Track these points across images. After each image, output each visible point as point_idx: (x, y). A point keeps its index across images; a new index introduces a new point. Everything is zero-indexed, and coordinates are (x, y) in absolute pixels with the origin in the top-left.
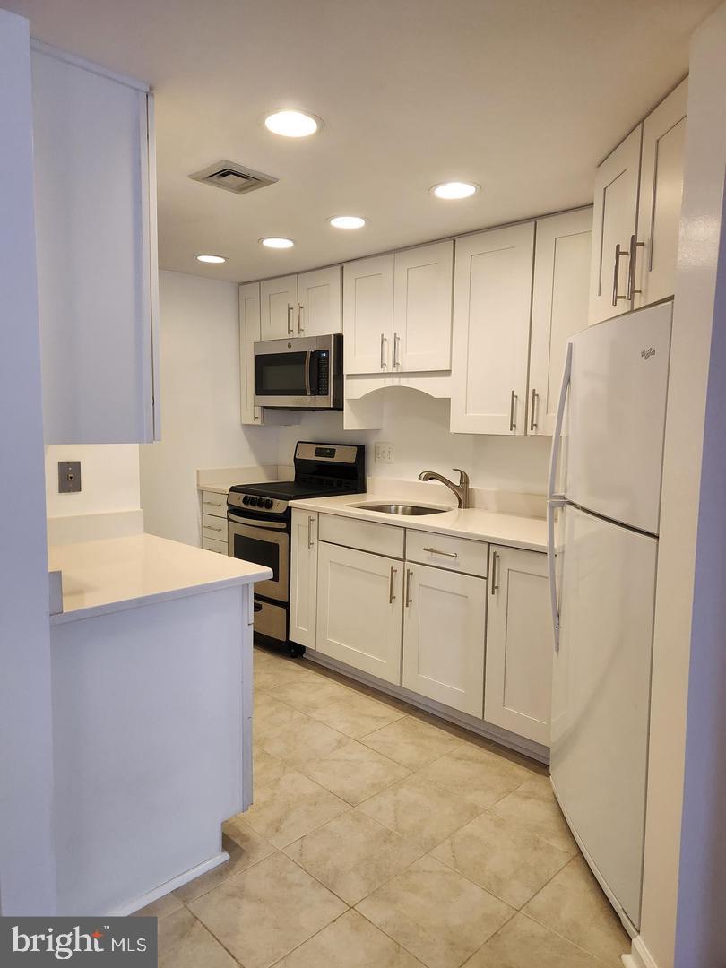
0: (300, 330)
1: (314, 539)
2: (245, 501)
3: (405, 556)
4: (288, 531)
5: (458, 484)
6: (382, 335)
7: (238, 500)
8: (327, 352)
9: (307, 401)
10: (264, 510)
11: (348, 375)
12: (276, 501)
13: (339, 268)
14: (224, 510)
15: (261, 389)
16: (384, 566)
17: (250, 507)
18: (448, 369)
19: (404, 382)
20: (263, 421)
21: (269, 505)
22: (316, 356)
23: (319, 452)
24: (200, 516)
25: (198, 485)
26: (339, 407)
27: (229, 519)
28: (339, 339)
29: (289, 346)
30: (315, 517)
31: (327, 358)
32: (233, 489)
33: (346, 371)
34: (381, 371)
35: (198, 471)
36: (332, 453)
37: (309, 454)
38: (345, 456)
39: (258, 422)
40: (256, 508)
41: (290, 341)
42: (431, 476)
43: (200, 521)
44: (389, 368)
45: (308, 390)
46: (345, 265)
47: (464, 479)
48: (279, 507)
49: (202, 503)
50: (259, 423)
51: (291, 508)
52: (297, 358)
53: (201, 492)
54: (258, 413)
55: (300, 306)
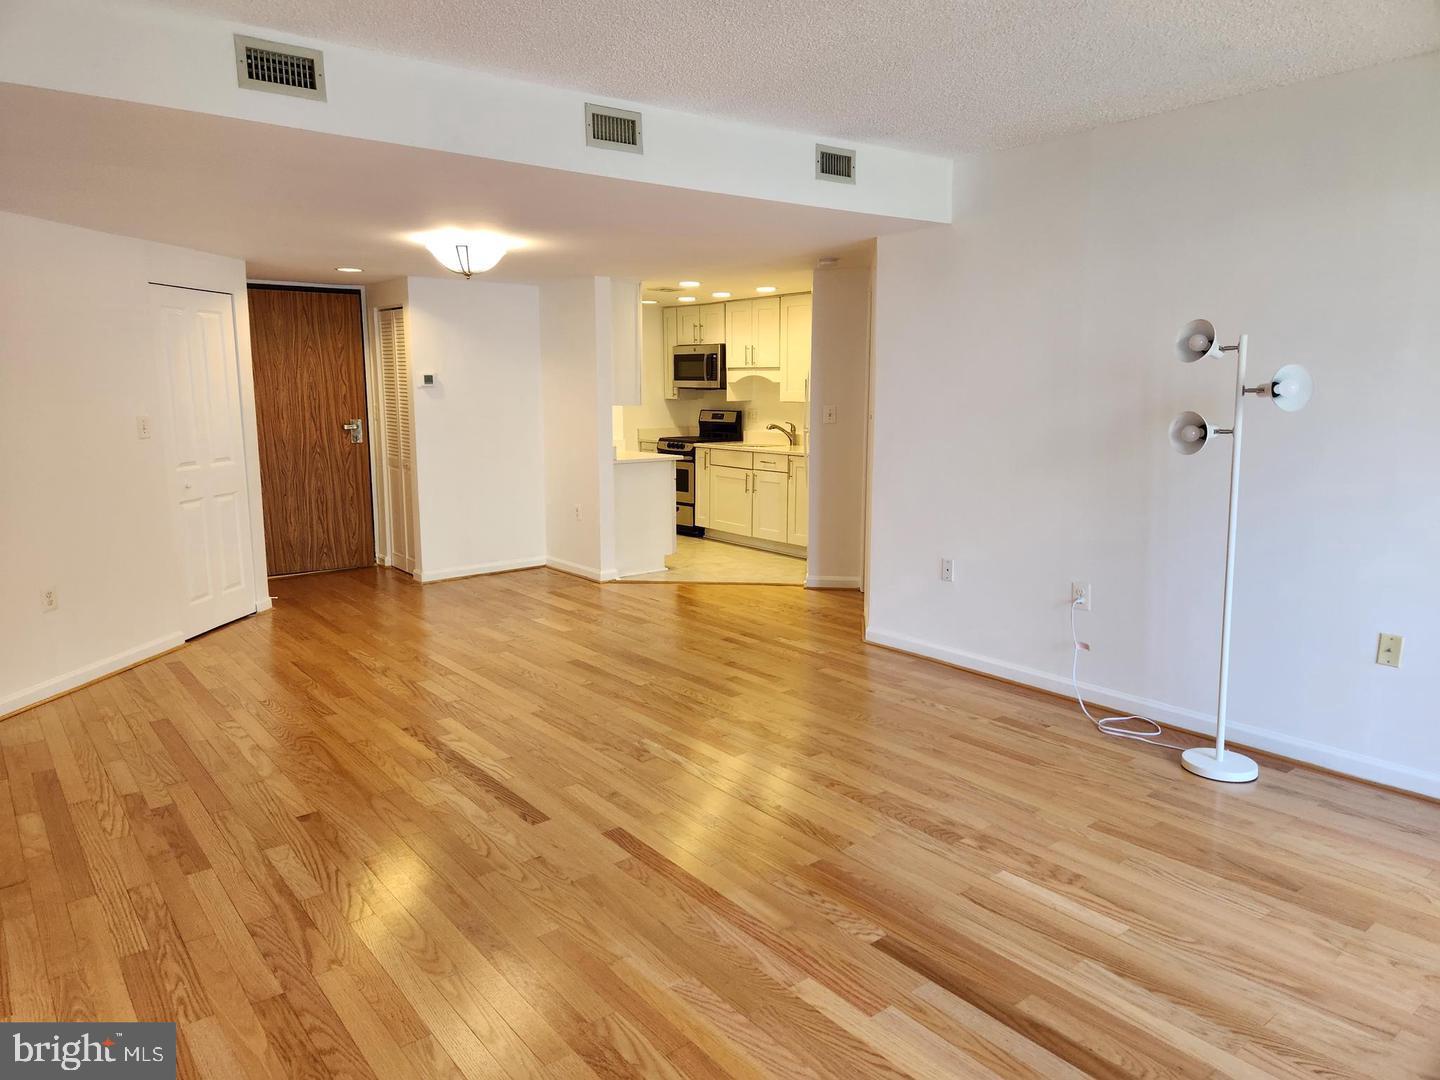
0: (701, 340)
1: (708, 464)
2: (668, 445)
3: (753, 467)
4: (693, 461)
5: (789, 431)
6: (746, 345)
7: (665, 446)
8: (717, 354)
9: (704, 384)
10: (680, 450)
11: (729, 368)
12: (686, 444)
13: (722, 305)
14: (655, 450)
15: (677, 377)
16: (742, 474)
17: (671, 449)
18: (779, 366)
19: (757, 373)
20: (679, 397)
21: (683, 447)
22: (710, 356)
23: (714, 416)
25: (639, 438)
26: (723, 386)
28: (723, 347)
29: (694, 350)
30: (708, 452)
31: (716, 359)
32: (661, 440)
33: (728, 366)
34: (745, 366)
35: (639, 430)
36: (722, 417)
37: (708, 418)
38: (730, 418)
39: (676, 397)
40: (676, 449)
41: (695, 346)
42: (773, 427)
44: (750, 365)
45: (705, 377)
46: (727, 304)
47: (793, 428)
48: (689, 448)
51: (695, 448)
52: (698, 358)
54: (676, 392)
55: (701, 326)
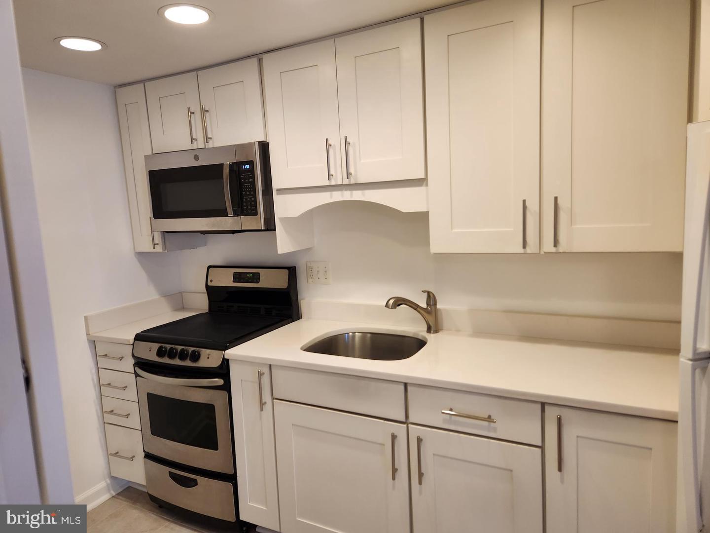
0: (207, 139)
1: (267, 398)
2: (160, 353)
3: (407, 417)
4: (227, 387)
5: (424, 305)
6: (327, 140)
7: (149, 352)
8: (251, 163)
9: (228, 222)
10: (188, 363)
11: (278, 190)
12: (205, 352)
13: (254, 61)
14: (129, 364)
15: (160, 211)
17: (166, 360)
18: (423, 176)
19: (358, 195)
20: (165, 247)
21: (196, 357)
22: (236, 168)
23: (238, 277)
24: (94, 371)
25: (88, 334)
27: (137, 375)
28: (264, 147)
29: (196, 158)
30: (266, 370)
31: (252, 171)
33: (276, 183)
34: (327, 183)
35: (86, 318)
36: (256, 278)
37: (225, 280)
39: (159, 249)
40: (177, 362)
41: (196, 152)
43: (95, 377)
44: (339, 179)
45: (230, 210)
46: (266, 58)
47: (431, 298)
48: (210, 359)
49: (96, 356)
50: (161, 250)
51: (228, 360)
53: (93, 343)
54: (158, 238)
55: (204, 112)
